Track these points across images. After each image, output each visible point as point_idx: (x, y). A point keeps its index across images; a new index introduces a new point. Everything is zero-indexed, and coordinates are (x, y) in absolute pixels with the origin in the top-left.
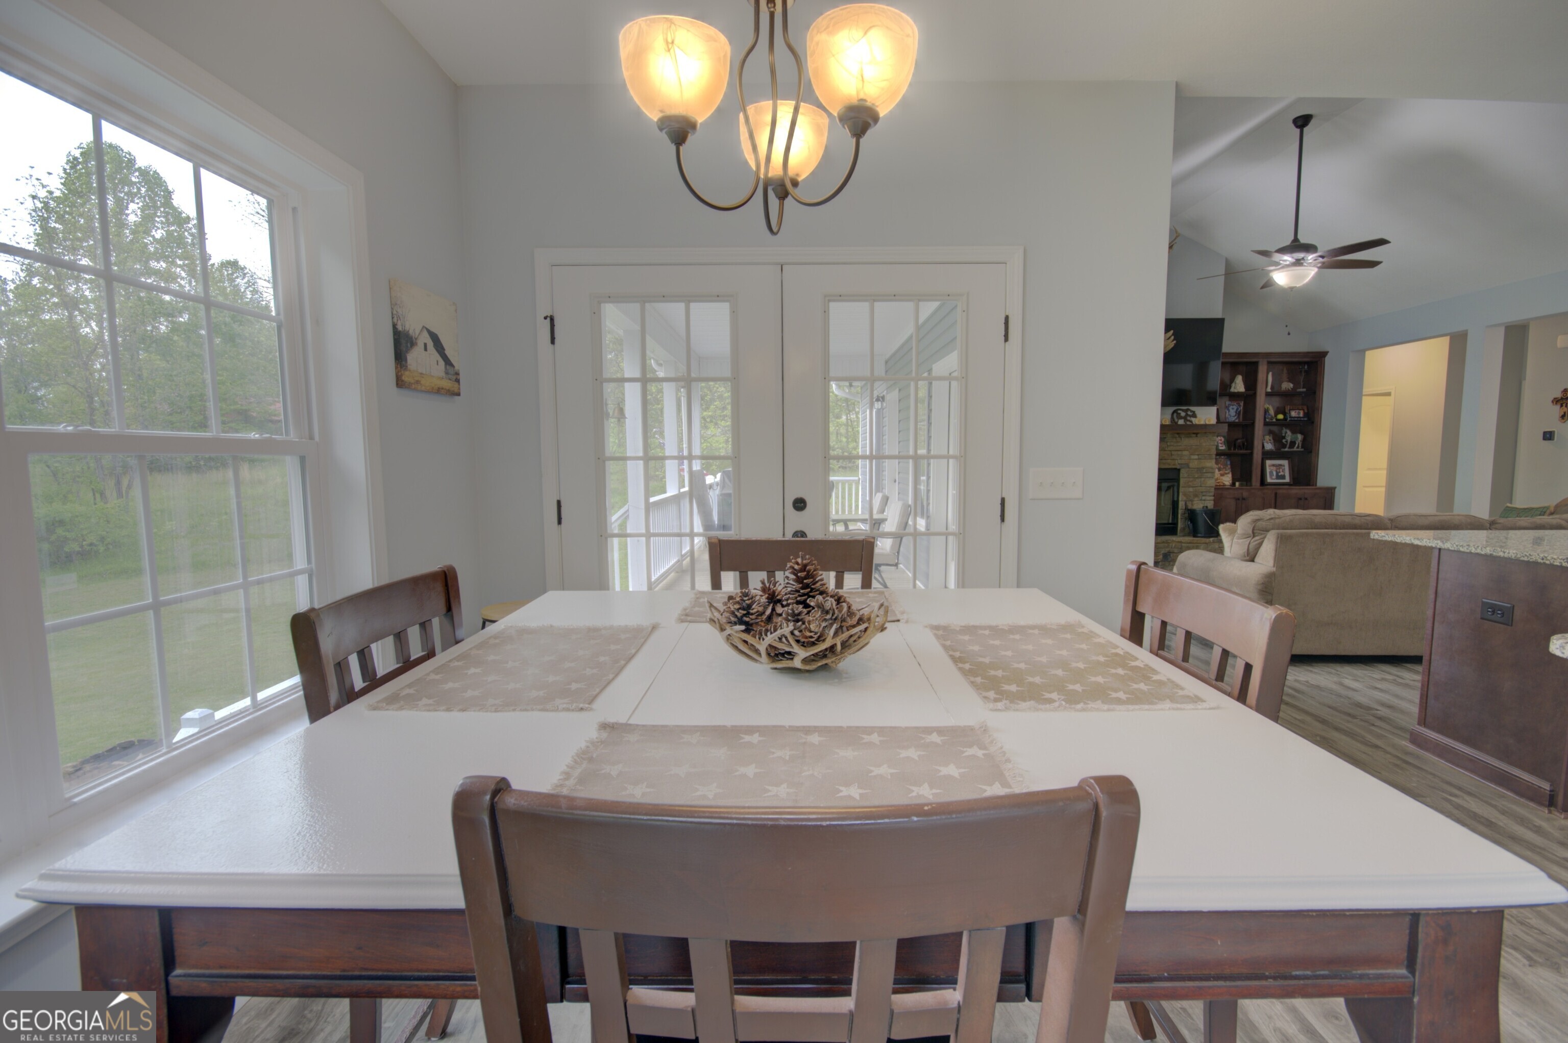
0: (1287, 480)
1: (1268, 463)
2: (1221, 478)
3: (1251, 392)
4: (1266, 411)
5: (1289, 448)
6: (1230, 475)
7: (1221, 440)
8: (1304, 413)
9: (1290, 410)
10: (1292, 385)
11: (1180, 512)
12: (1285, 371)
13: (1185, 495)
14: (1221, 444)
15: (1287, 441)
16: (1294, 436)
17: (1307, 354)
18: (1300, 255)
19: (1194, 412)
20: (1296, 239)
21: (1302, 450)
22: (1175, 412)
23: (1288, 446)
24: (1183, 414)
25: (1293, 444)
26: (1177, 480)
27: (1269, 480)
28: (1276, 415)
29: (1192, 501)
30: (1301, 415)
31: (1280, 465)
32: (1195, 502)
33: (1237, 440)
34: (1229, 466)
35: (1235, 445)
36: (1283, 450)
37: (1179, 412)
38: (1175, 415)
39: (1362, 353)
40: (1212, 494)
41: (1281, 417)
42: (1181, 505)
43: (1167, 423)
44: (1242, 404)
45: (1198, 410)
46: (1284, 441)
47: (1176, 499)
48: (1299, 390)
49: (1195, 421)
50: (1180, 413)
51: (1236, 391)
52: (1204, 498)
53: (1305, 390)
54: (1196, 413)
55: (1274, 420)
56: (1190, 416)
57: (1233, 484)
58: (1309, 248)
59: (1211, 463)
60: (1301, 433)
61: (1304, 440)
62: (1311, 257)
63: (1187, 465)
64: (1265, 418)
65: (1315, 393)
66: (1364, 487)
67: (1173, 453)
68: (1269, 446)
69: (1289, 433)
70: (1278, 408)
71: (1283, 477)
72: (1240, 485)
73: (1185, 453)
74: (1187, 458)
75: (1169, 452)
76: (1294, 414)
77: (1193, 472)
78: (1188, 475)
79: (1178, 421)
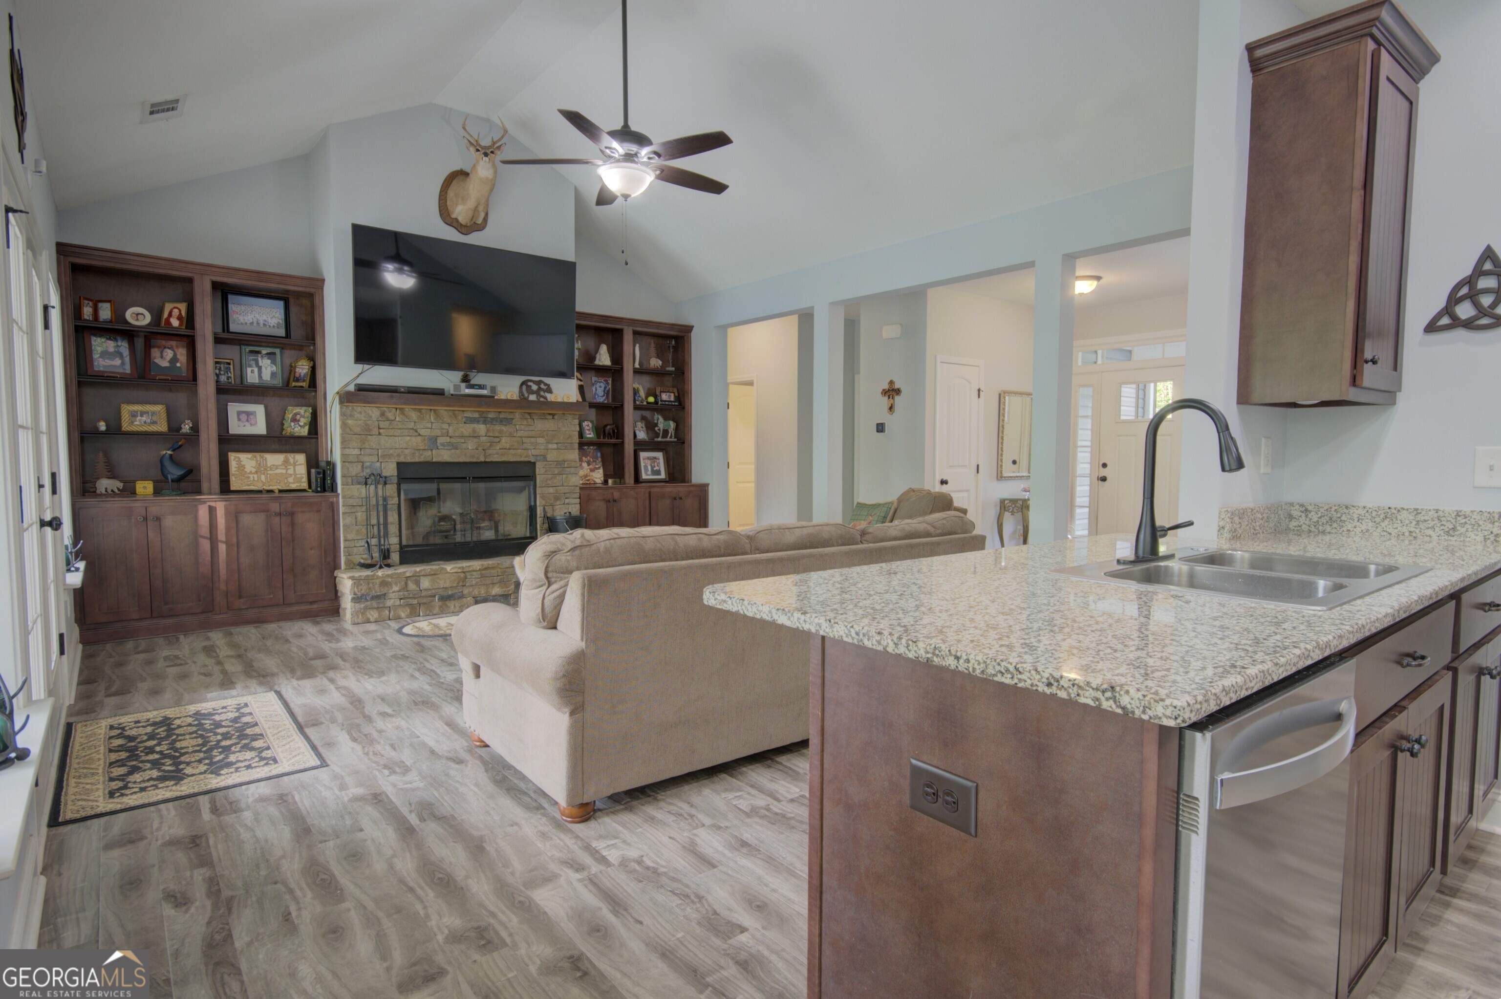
0: (663, 476)
1: (643, 455)
2: (592, 474)
3: (617, 367)
4: (636, 392)
5: (663, 437)
6: (601, 471)
7: (588, 426)
8: (675, 396)
9: (661, 392)
10: (660, 362)
11: (539, 521)
12: (653, 345)
13: (543, 498)
14: (589, 430)
15: (659, 430)
16: (667, 423)
17: (672, 326)
18: (634, 148)
19: (548, 385)
20: (626, 125)
21: (676, 440)
22: (523, 383)
23: (661, 435)
24: (535, 387)
25: (666, 432)
26: (533, 477)
27: (644, 476)
28: (646, 398)
29: (553, 506)
30: (672, 399)
31: (655, 458)
32: (557, 507)
33: (606, 426)
34: (600, 459)
35: (604, 431)
36: (656, 440)
37: (530, 384)
38: (524, 387)
39: (723, 329)
40: (577, 495)
41: (651, 399)
42: (539, 511)
43: (515, 398)
44: (610, 382)
45: (554, 383)
46: (656, 429)
47: (533, 504)
48: (668, 369)
49: (550, 397)
51: (601, 364)
52: (567, 501)
53: (673, 369)
54: (553, 386)
55: (645, 403)
56: (545, 391)
57: (606, 482)
58: (641, 140)
59: (574, 455)
60: (674, 421)
61: (677, 429)
62: (644, 152)
63: (544, 458)
64: (635, 401)
65: (683, 373)
66: (737, 482)
67: (525, 440)
68: (642, 435)
69: (661, 419)
70: (649, 389)
71: (658, 473)
72: (615, 483)
73: (540, 440)
74: (543, 447)
75: (519, 439)
76: (665, 397)
77: (552, 466)
78: (546, 471)
79: (528, 396)
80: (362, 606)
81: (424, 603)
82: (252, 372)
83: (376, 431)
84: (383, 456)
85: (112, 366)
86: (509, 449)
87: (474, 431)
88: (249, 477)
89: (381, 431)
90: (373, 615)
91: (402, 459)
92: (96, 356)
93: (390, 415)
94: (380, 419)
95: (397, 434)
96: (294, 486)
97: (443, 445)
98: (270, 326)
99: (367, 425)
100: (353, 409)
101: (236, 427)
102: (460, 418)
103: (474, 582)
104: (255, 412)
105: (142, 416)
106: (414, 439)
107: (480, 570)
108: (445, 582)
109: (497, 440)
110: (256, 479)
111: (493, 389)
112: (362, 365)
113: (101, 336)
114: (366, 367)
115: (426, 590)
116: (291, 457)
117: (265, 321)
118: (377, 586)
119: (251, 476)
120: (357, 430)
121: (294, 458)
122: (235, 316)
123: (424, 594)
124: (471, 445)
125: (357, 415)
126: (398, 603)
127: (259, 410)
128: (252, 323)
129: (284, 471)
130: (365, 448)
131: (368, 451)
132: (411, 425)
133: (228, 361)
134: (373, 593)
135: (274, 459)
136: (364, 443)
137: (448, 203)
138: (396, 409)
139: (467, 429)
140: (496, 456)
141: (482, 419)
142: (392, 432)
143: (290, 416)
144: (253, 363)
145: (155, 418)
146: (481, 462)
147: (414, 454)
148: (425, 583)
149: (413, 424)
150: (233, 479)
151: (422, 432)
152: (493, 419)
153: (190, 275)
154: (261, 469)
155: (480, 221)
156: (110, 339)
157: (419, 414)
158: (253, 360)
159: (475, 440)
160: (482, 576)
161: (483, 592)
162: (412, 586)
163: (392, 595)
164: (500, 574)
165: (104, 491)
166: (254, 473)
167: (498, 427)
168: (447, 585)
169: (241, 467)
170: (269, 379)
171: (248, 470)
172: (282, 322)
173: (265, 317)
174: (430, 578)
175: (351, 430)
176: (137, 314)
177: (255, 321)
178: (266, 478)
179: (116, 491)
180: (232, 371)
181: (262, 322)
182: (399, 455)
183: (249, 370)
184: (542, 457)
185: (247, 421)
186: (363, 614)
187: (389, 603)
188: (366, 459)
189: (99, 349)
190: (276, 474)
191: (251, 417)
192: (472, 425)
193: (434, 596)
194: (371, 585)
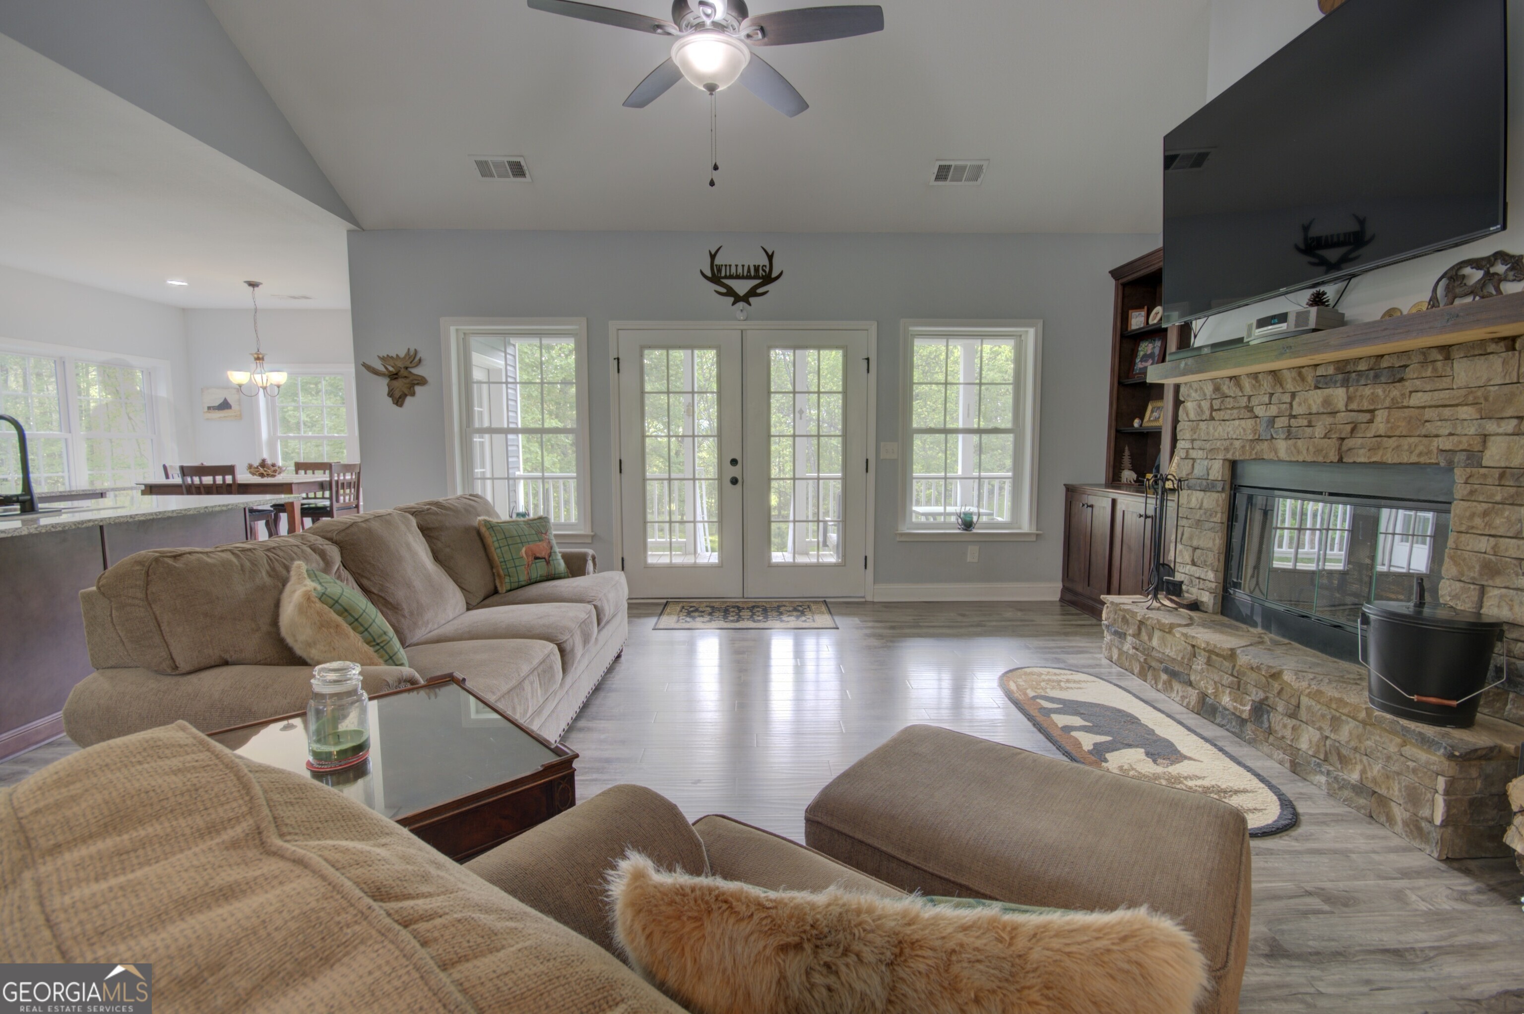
19: (1516, 261)
22: (1444, 276)
24: (1477, 275)
37: (1465, 271)
38: (1444, 284)
50: (1465, 276)
56: (1504, 278)
73: (1465, 413)
74: (1472, 430)
75: (1414, 412)
79: (1456, 302)
80: (1109, 638)
81: (1152, 668)
85: (1145, 367)
87: (1327, 402)
89: (1214, 414)
92: (1138, 359)
94: (1214, 396)
99: (1200, 407)
100: (1191, 386)
102: (1309, 379)
103: (1200, 667)
105: (1157, 412)
106: (1243, 423)
108: (1171, 649)
109: (1367, 417)
113: (1146, 340)
118: (1120, 620)
120: (1192, 415)
123: (1154, 653)
125: (1193, 394)
126: (1131, 651)
130: (1196, 440)
131: (1198, 444)
132: (1245, 401)
134: (1117, 627)
136: (1194, 433)
148: (1155, 639)
149: (1245, 399)
152: (1360, 373)
157: (1254, 382)
160: (1210, 662)
161: (1211, 691)
162: (1144, 636)
163: (1128, 638)
165: (1126, 481)
167: (1371, 390)
174: (1159, 634)
175: (1187, 415)
176: (1157, 314)
179: (1132, 481)
187: (1126, 647)
188: (1197, 455)
189: (1142, 354)
192: (1326, 392)
193: (1162, 664)
194: (1116, 616)
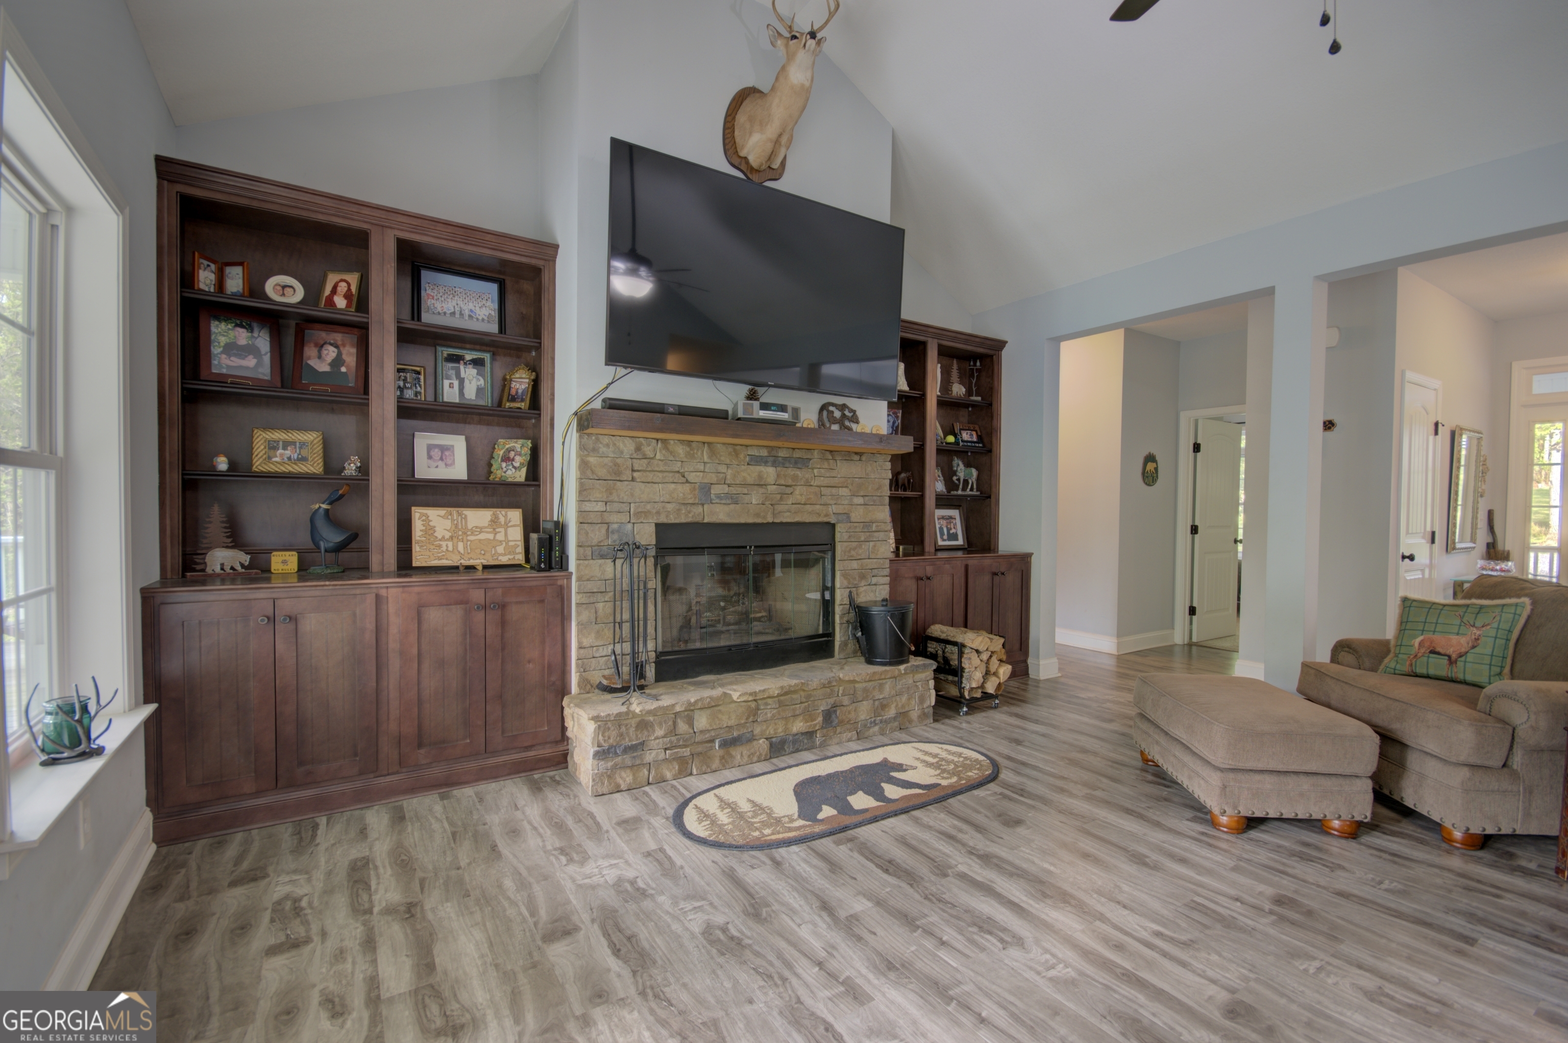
0: (960, 542)
3: (916, 393)
8: (978, 437)
9: (961, 430)
10: (964, 390)
11: (838, 610)
12: (956, 365)
13: (844, 575)
15: (959, 480)
17: (980, 341)
19: (854, 412)
21: (978, 493)
22: (823, 408)
23: (961, 486)
24: (837, 414)
26: (831, 546)
27: (940, 542)
28: (946, 438)
29: (857, 588)
30: (975, 439)
31: (951, 518)
32: (861, 589)
35: (899, 481)
36: (955, 493)
37: (831, 408)
38: (825, 413)
39: (1056, 343)
40: (887, 572)
41: (951, 439)
42: (841, 596)
45: (859, 407)
46: (955, 478)
47: (828, 587)
48: (972, 399)
49: (857, 429)
50: (833, 412)
52: (874, 580)
53: (979, 399)
54: (859, 414)
55: (945, 445)
56: (849, 419)
57: (897, 552)
60: (977, 469)
63: (848, 517)
65: (991, 405)
67: (824, 491)
69: (961, 466)
70: (948, 426)
71: (954, 537)
73: (844, 492)
74: (846, 502)
75: (817, 489)
76: (965, 436)
77: (858, 530)
78: (850, 537)
79: (830, 427)
80: (610, 764)
81: (699, 754)
82: (451, 386)
83: (627, 475)
84: (637, 514)
85: (241, 367)
86: (805, 504)
87: (760, 477)
88: (440, 546)
89: (636, 474)
90: (625, 778)
91: (663, 519)
92: (216, 350)
93: (648, 451)
94: (635, 456)
95: (658, 480)
96: (504, 560)
97: (718, 496)
98: (478, 319)
99: (616, 464)
100: (597, 439)
101: (426, 469)
102: (742, 456)
103: (769, 715)
104: (453, 446)
105: (285, 448)
106: (679, 487)
107: (779, 695)
108: (729, 718)
109: (789, 490)
110: (450, 548)
111: (796, 412)
112: (614, 368)
113: (227, 320)
114: (621, 371)
115: (701, 732)
116: (501, 513)
117: (471, 311)
118: (632, 731)
119: (444, 544)
120: (602, 473)
121: (506, 516)
122: (430, 302)
123: (699, 738)
124: (755, 498)
125: (603, 449)
126: (662, 756)
127: (458, 444)
128: (453, 314)
129: (491, 536)
130: (612, 502)
131: (616, 506)
132: (677, 466)
133: (418, 369)
134: (627, 742)
135: (478, 517)
136: (611, 494)
137: (736, 133)
138: (657, 440)
139: (751, 473)
140: (788, 514)
141: (771, 459)
142: (650, 477)
143: (501, 453)
144: (452, 373)
145: (304, 453)
146: (768, 523)
147: (679, 510)
148: (702, 721)
149: (679, 464)
150: (416, 548)
151: (692, 477)
152: (785, 458)
153: (365, 226)
154: (459, 533)
155: (776, 165)
156: (242, 326)
157: (688, 449)
158: (453, 368)
159: (762, 490)
160: (781, 704)
161: (780, 730)
162: (682, 727)
163: (653, 744)
164: (804, 700)
165: (218, 570)
166: (448, 540)
167: (791, 472)
168: (732, 722)
169: (429, 530)
170: (473, 397)
171: (439, 533)
172: (495, 314)
173: (471, 306)
174: (708, 711)
175: (593, 472)
176: (284, 287)
177: (457, 309)
178: (465, 548)
179: (239, 568)
180: (422, 383)
181: (467, 313)
182: (658, 513)
183: (446, 383)
184: (845, 517)
185: (441, 459)
186: (609, 777)
187: (649, 757)
188: (614, 518)
189: (223, 340)
190: (480, 540)
191: (447, 453)
192: (758, 468)
193: (712, 741)
194: (623, 729)
